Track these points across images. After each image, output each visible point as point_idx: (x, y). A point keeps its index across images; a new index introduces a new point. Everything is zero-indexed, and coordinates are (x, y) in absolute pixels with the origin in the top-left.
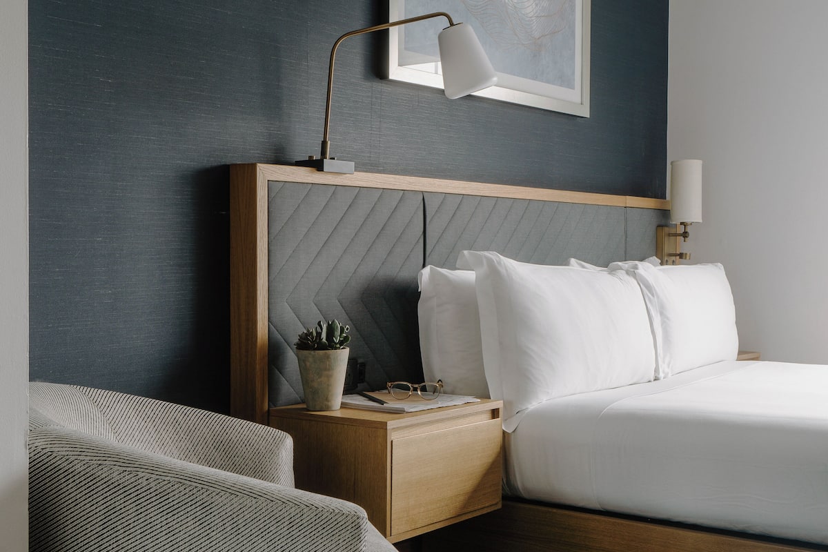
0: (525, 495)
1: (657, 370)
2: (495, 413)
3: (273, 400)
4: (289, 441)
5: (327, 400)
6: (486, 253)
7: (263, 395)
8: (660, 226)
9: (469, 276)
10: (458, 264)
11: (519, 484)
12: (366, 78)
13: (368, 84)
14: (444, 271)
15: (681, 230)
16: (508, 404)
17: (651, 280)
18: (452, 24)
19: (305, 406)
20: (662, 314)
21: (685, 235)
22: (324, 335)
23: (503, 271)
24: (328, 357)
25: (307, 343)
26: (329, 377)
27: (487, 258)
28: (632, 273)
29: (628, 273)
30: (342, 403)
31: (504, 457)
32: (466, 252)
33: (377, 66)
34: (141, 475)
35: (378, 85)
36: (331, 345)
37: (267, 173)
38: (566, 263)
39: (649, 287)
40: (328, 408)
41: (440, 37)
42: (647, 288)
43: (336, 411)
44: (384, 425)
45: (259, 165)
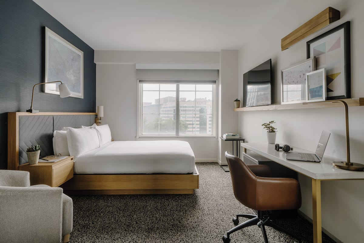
0: (78, 173)
1: (100, 146)
2: (72, 159)
3: (20, 163)
4: (29, 173)
5: (35, 162)
6: (68, 127)
7: (18, 163)
8: (96, 118)
9: (65, 132)
10: (63, 130)
11: (77, 172)
12: (40, 92)
13: (40, 93)
14: (58, 131)
15: (100, 118)
16: (74, 156)
17: (98, 129)
18: (62, 84)
19: (28, 164)
20: (100, 135)
21: (100, 119)
22: (34, 148)
23: (72, 131)
24: (35, 153)
25: (30, 150)
26: (36, 157)
27: (69, 129)
28: (95, 128)
29: (94, 128)
30: (38, 162)
31: (74, 168)
32: (64, 128)
33: (42, 90)
34: (8, 193)
35: (42, 94)
36: (36, 150)
37: (18, 114)
38: (81, 127)
39: (98, 131)
40: (35, 164)
41: (59, 86)
42: (97, 131)
43: (37, 164)
44: (51, 166)
45: (17, 113)
